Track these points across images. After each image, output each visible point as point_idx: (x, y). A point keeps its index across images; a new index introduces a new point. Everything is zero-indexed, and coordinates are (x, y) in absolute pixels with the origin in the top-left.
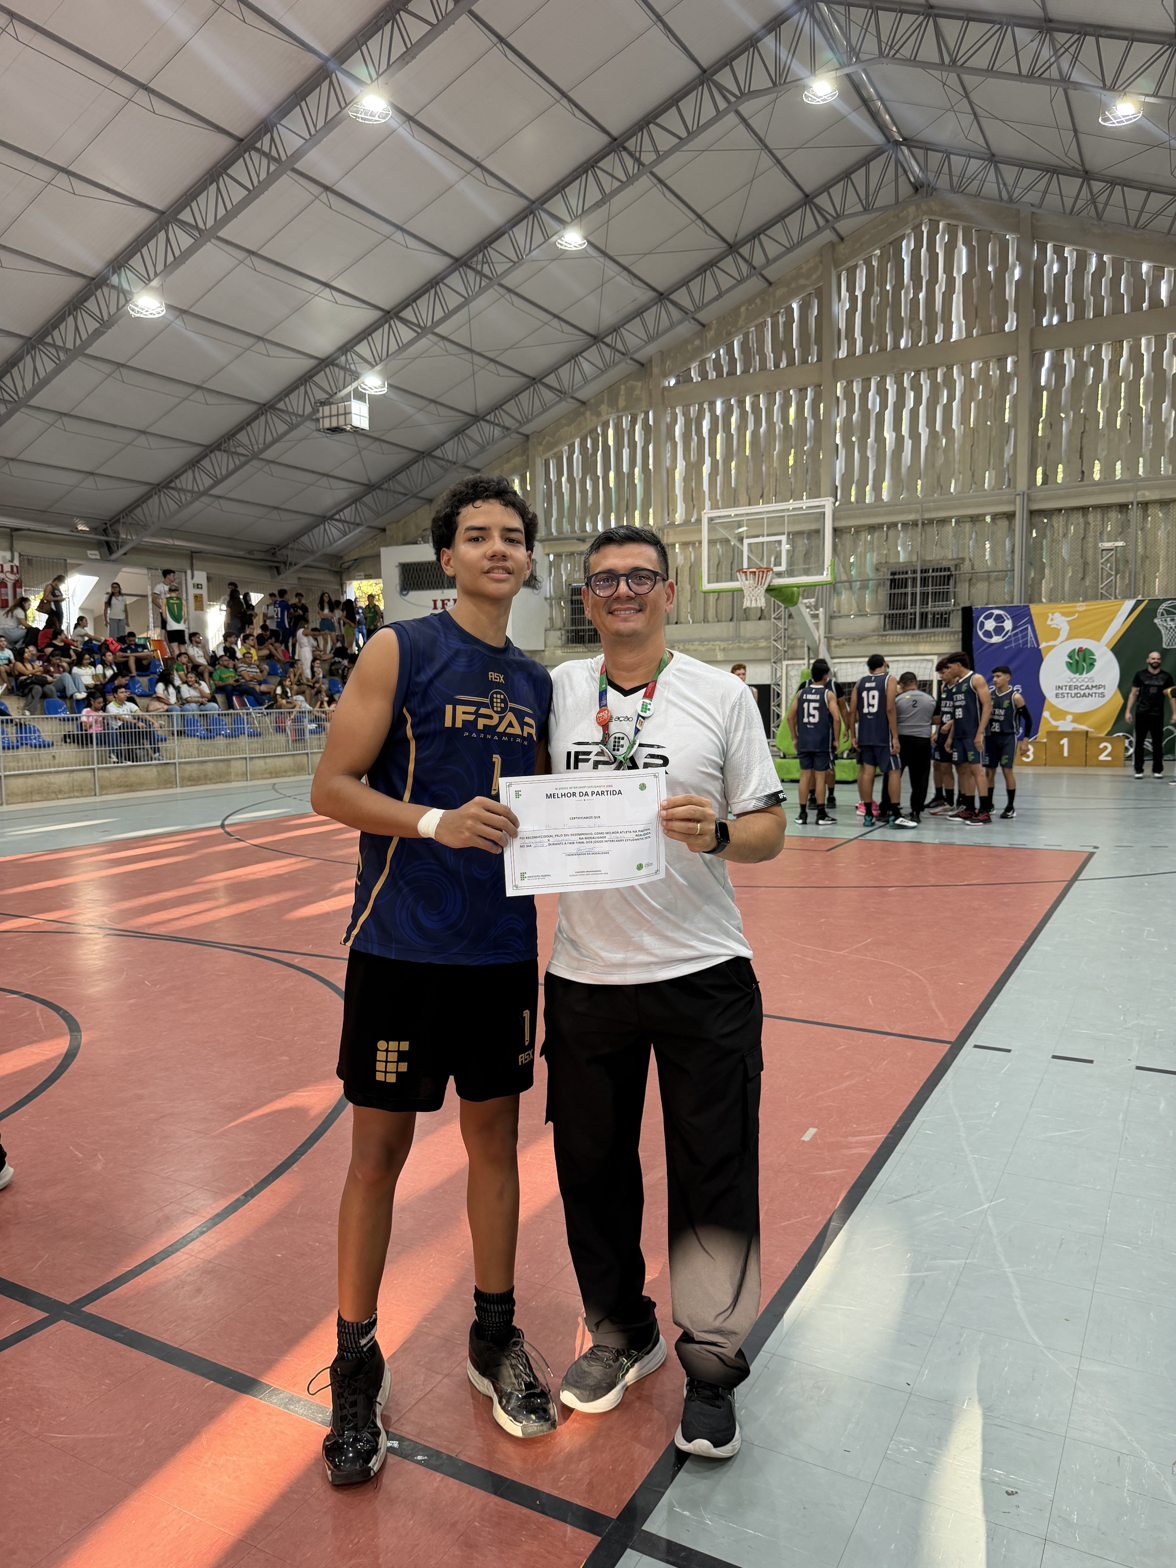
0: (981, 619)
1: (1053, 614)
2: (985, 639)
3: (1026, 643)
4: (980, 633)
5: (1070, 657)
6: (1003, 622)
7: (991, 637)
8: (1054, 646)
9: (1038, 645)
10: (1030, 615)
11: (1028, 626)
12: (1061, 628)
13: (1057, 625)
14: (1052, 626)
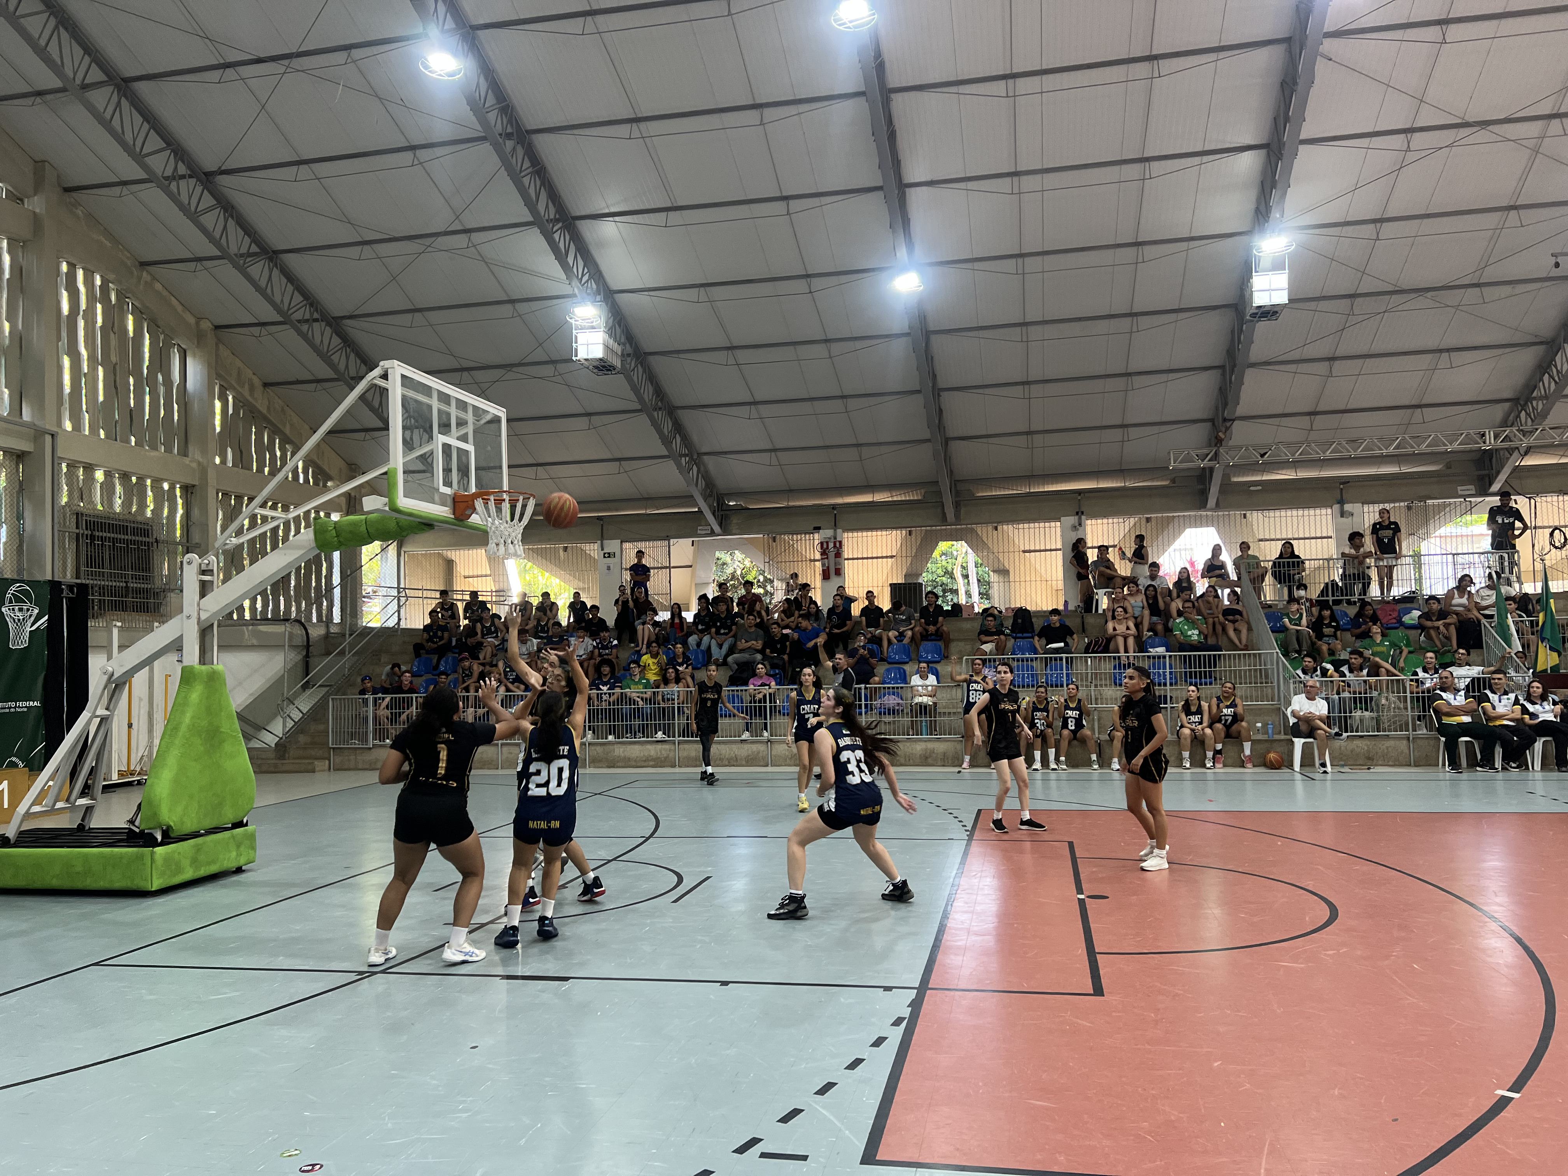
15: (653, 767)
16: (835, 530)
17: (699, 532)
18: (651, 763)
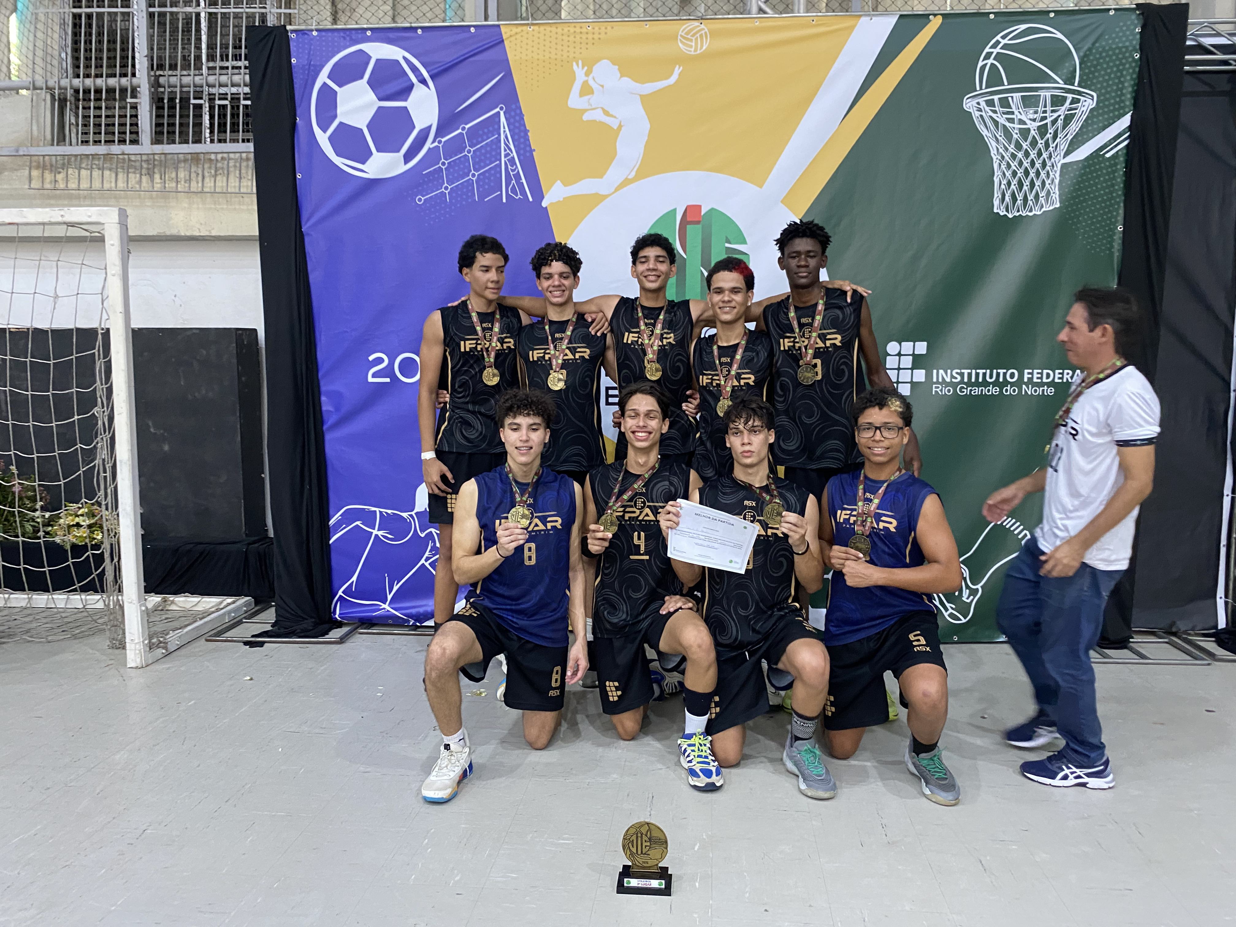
0: (323, 77)
1: (589, 65)
2: (338, 161)
3: (491, 181)
4: (323, 138)
6: (406, 91)
7: (363, 156)
8: (596, 199)
9: (539, 194)
10: (504, 65)
11: (499, 113)
12: (620, 126)
13: (606, 113)
14: (585, 117)
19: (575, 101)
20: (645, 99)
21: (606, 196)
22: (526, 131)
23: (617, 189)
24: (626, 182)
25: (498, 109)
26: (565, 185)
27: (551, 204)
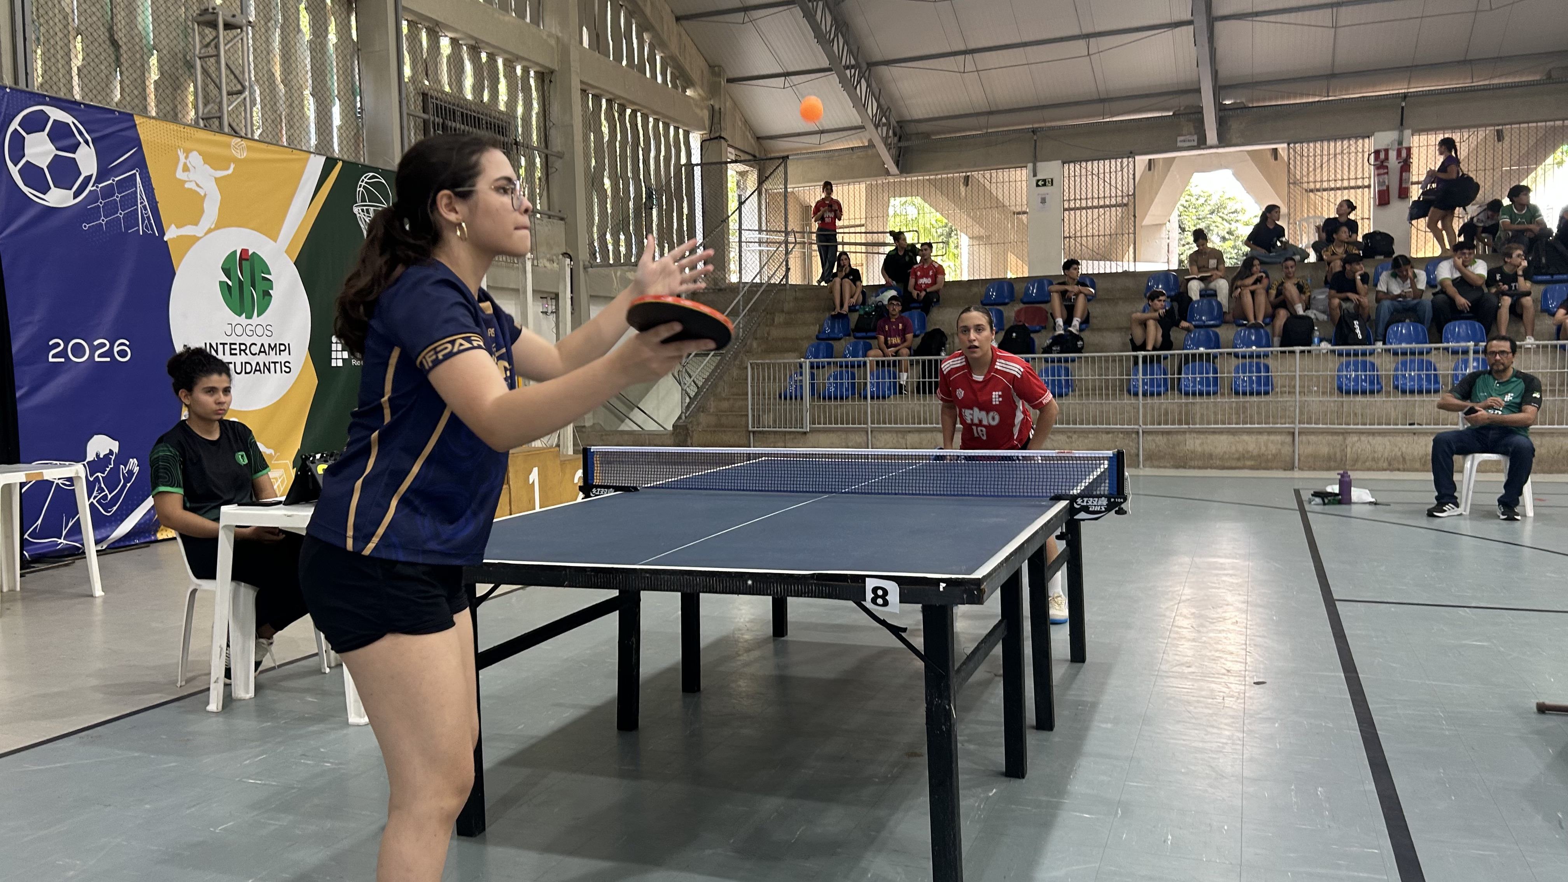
0: (15, 125)
2: (26, 190)
3: (132, 219)
4: (14, 171)
5: (227, 272)
6: (74, 148)
7: (45, 190)
8: (194, 239)
10: (137, 142)
11: (135, 174)
12: (205, 195)
13: (197, 185)
14: (187, 185)
15: (1252, 468)
16: (1401, 131)
17: (1179, 144)
18: (1249, 463)
19: (180, 174)
20: (217, 180)
21: (201, 238)
22: (153, 189)
23: (206, 234)
24: (210, 231)
25: (134, 171)
26: (178, 227)
27: (170, 239)
